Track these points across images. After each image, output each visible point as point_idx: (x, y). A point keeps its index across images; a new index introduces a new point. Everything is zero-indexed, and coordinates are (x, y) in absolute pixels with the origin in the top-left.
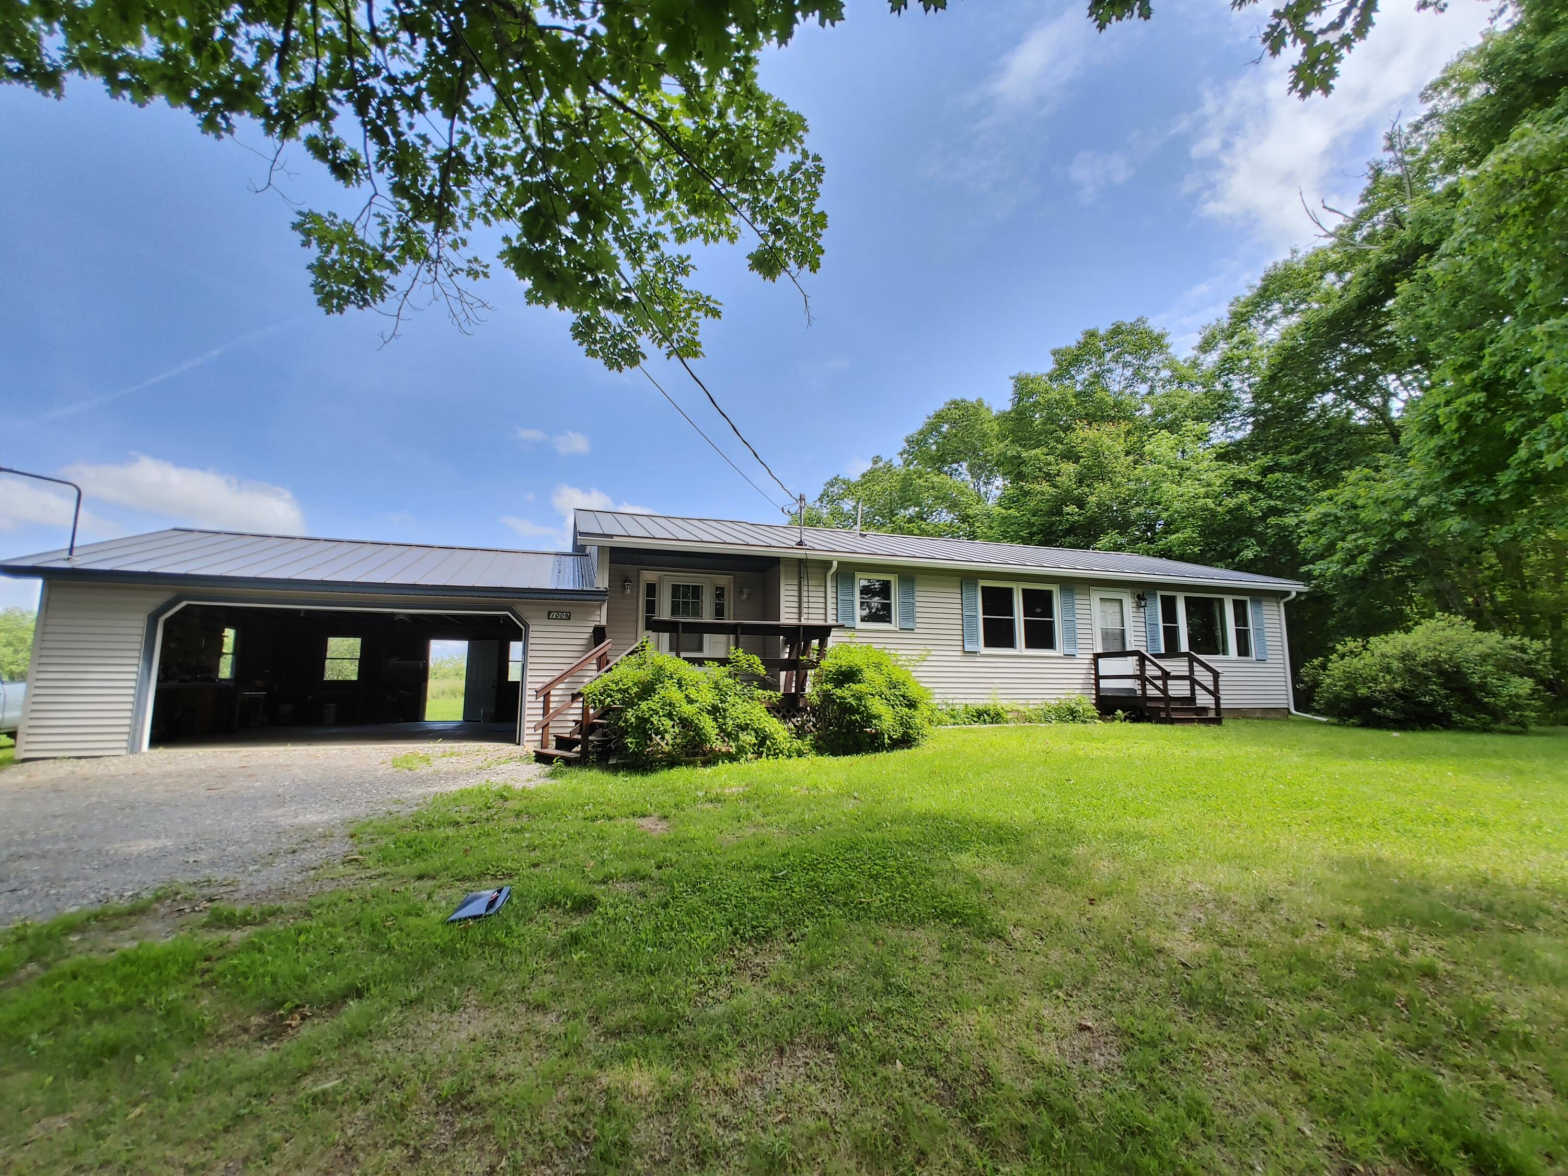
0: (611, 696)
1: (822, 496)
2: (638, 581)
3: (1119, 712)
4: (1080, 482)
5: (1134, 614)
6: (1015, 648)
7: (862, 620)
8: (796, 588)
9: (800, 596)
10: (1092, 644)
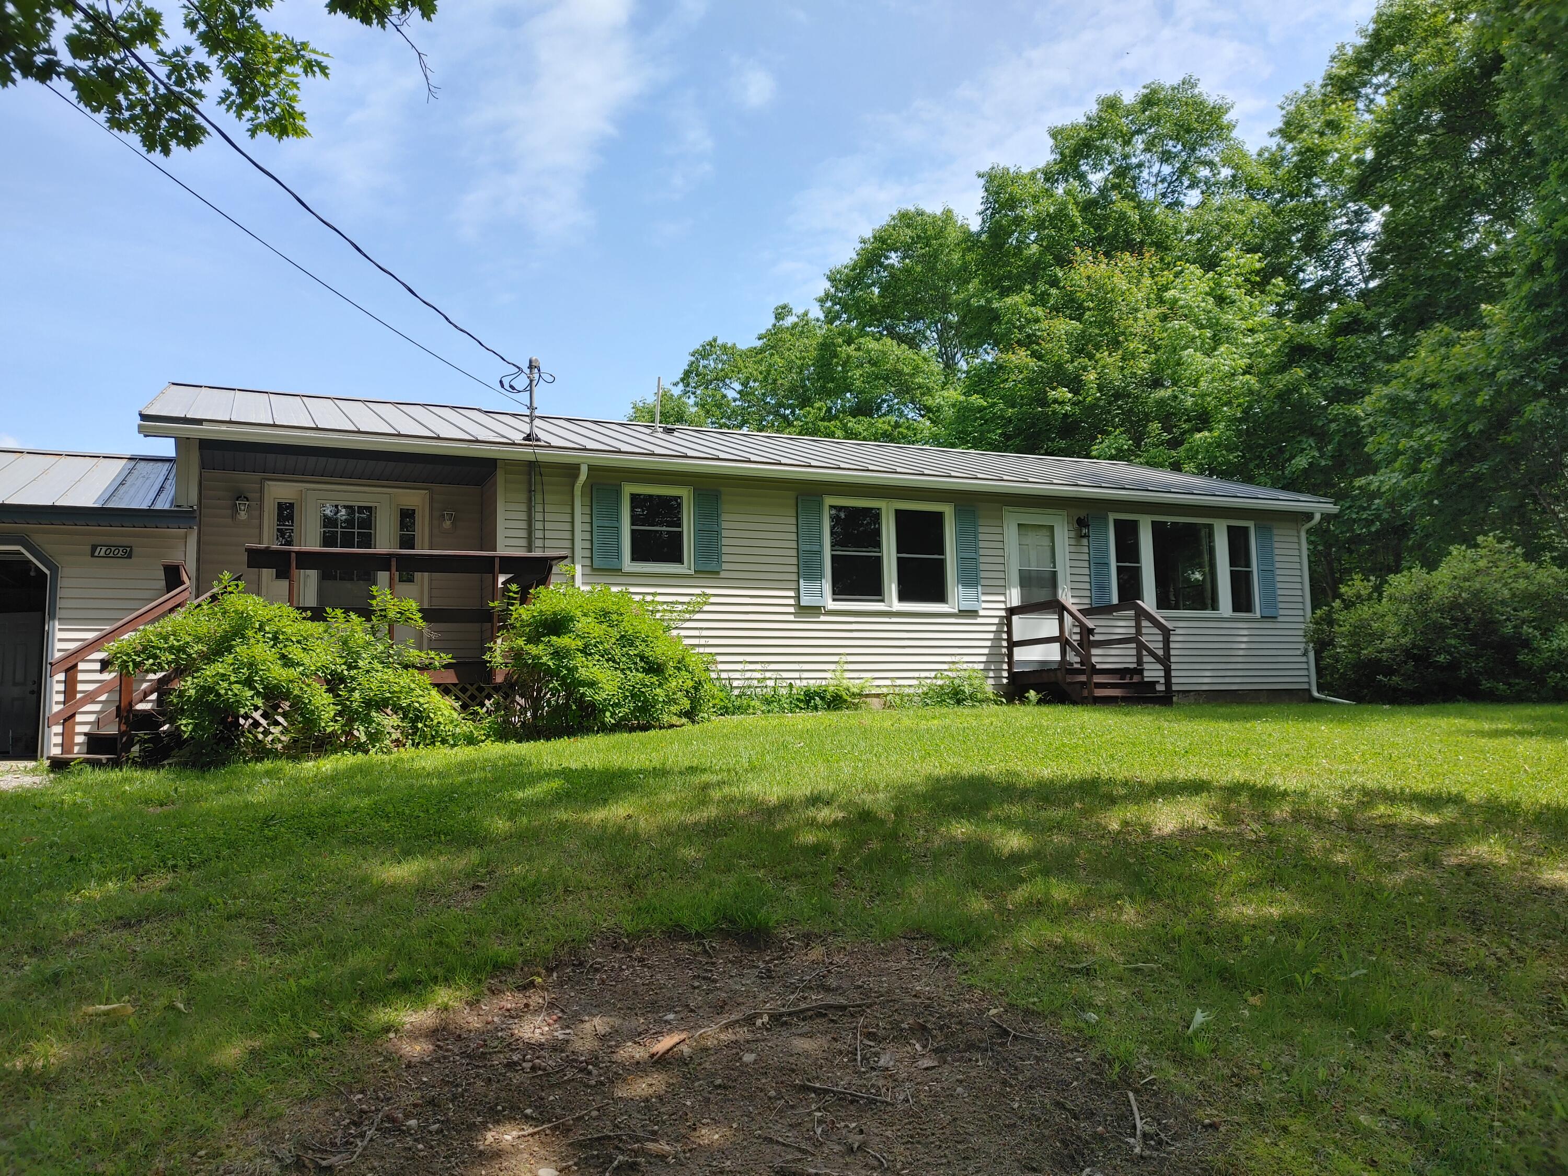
0: (155, 657)
1: (687, 374)
2: (261, 499)
3: (1032, 694)
4: (1080, 351)
5: (1073, 549)
6: (883, 601)
7: (634, 558)
8: (524, 507)
9: (530, 521)
10: (1004, 594)
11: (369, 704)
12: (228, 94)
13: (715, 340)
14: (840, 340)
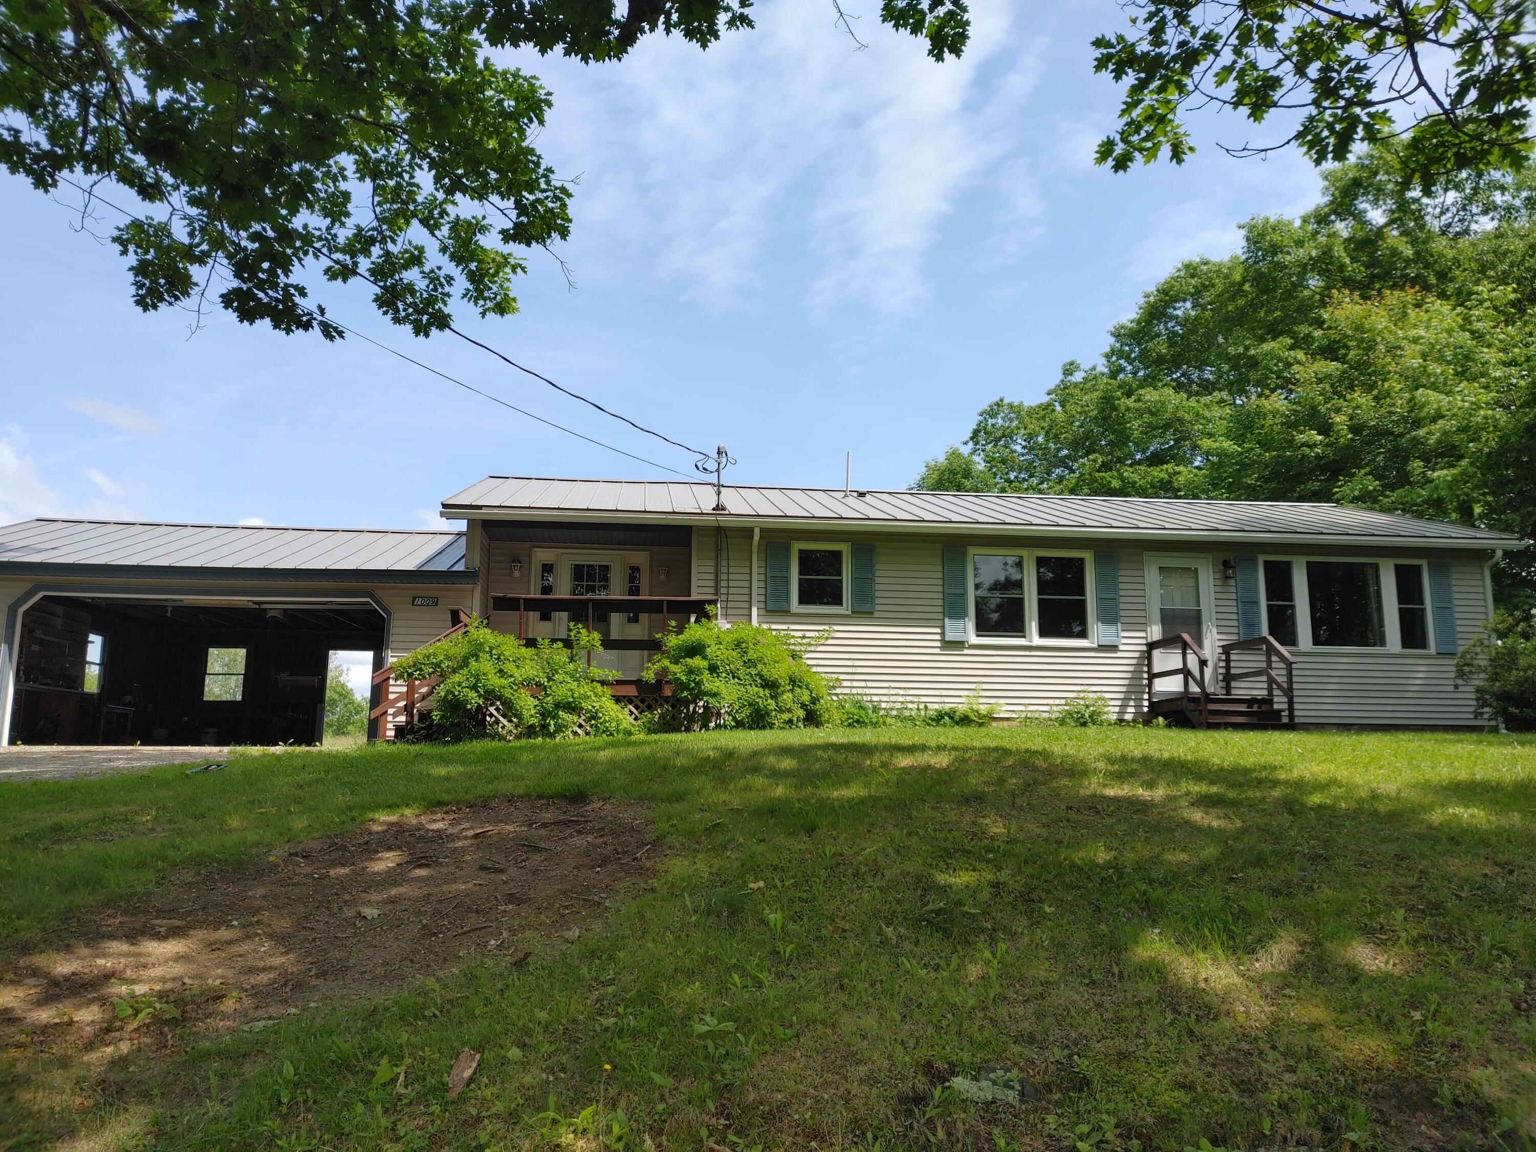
2: (530, 562)
3: (1161, 719)
5: (1218, 589)
6: (1024, 637)
7: (802, 601)
8: (712, 563)
9: (717, 574)
10: (1145, 631)
11: (557, 706)
12: (468, 290)
13: (1002, 400)
14: (1119, 393)
